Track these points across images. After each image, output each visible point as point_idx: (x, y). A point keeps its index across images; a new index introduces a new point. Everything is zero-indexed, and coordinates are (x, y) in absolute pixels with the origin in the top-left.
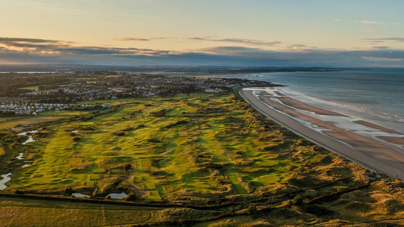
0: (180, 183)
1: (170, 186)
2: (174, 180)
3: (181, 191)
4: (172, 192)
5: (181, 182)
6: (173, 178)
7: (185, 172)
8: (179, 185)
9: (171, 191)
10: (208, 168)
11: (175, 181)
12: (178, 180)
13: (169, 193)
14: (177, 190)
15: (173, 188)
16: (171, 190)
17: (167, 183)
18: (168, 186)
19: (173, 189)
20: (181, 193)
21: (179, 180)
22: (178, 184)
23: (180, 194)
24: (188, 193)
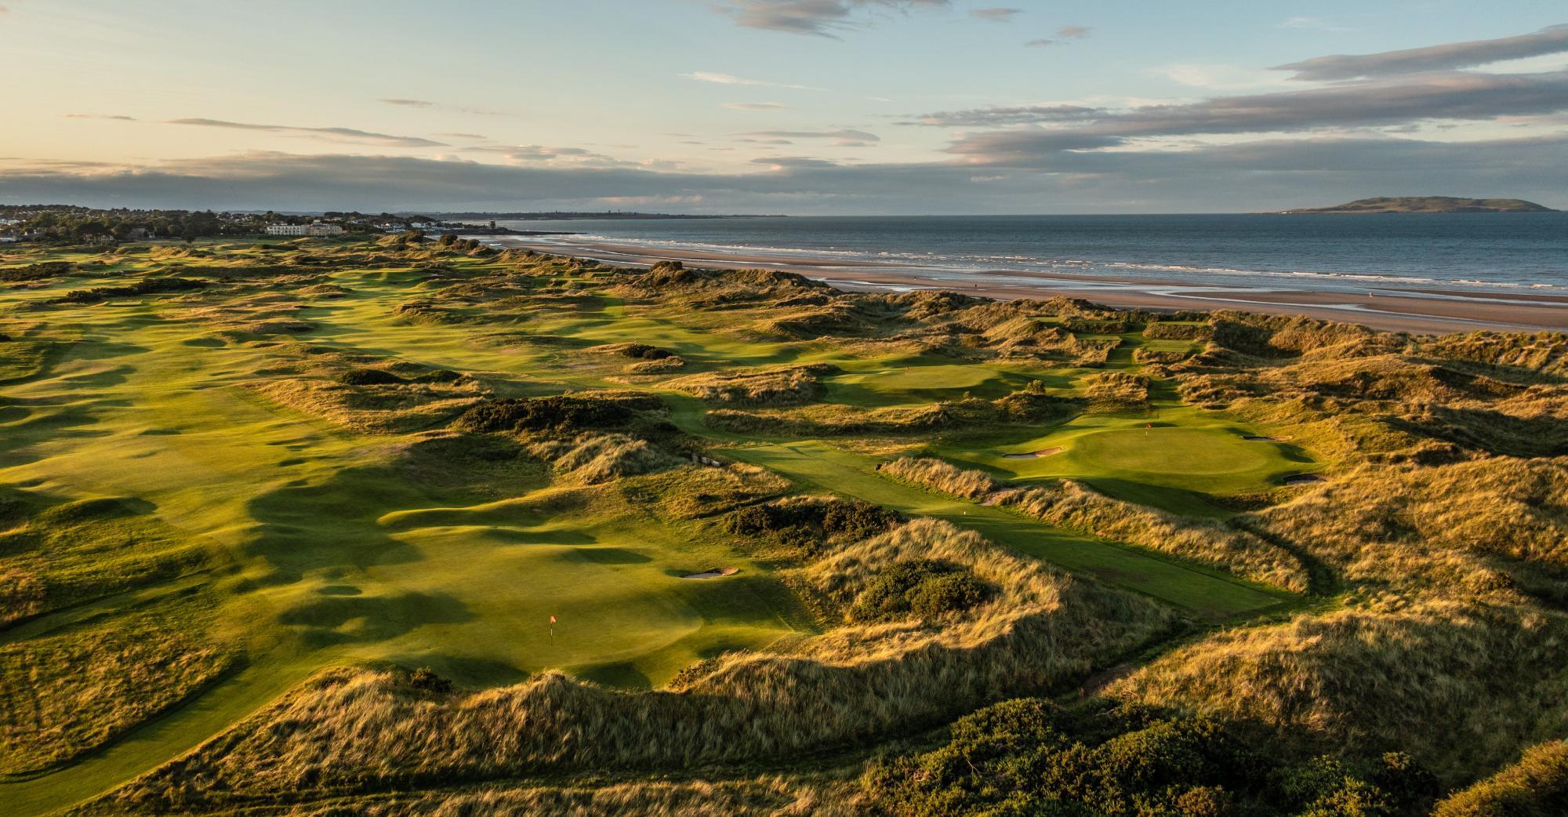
0: (245, 587)
1: (83, 640)
2: (144, 556)
3: (302, 701)
4: (117, 737)
5: (249, 574)
6: (131, 543)
7: (276, 476)
8: (237, 605)
9: (100, 728)
10: (495, 426)
11: (167, 570)
12: (197, 558)
13: (62, 763)
14: (211, 684)
15: (136, 671)
16: (102, 704)
17: (32, 608)
18: (41, 644)
19: (133, 692)
20: (299, 745)
21: (224, 551)
22: (213, 602)
23: (293, 764)
24: (439, 722)
